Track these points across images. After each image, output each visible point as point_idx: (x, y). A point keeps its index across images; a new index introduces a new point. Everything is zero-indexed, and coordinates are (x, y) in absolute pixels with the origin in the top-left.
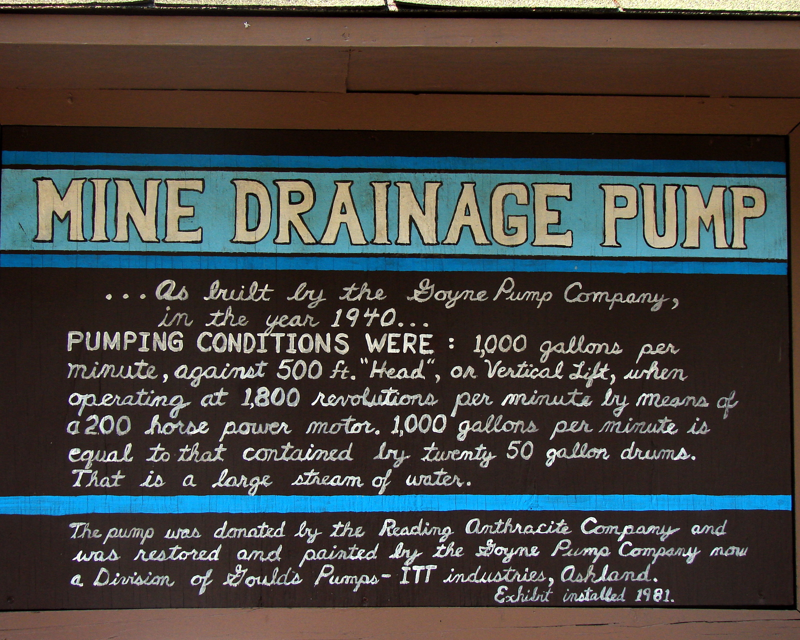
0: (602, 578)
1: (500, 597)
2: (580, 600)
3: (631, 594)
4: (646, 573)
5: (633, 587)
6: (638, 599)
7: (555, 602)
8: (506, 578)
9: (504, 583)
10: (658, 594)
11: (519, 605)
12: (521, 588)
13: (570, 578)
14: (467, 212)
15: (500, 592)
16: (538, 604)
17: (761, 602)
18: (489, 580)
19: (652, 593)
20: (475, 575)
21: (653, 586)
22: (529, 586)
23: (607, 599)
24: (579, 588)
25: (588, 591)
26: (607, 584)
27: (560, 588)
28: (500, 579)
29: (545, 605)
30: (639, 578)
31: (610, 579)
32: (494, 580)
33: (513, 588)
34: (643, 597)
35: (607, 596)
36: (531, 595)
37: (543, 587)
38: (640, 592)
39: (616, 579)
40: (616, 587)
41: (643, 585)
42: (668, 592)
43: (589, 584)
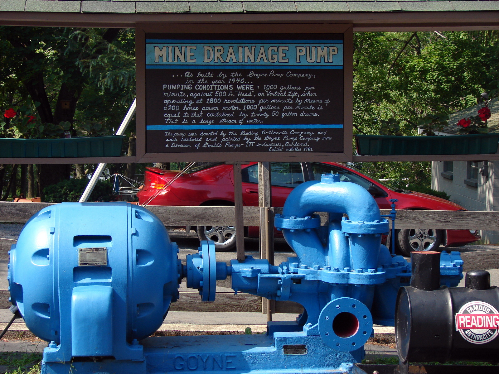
0: (295, 145)
1: (270, 150)
2: (290, 150)
3: (303, 149)
4: (306, 144)
5: (303, 147)
6: (304, 150)
7: (284, 151)
8: (272, 145)
9: (271, 146)
10: (309, 149)
11: (275, 152)
12: (275, 147)
13: (287, 145)
14: (262, 54)
15: (270, 148)
16: (280, 151)
17: (335, 151)
18: (268, 146)
19: (308, 149)
20: (264, 144)
21: (308, 147)
22: (277, 147)
23: (297, 150)
24: (290, 148)
25: (292, 148)
26: (297, 147)
27: (285, 147)
28: (270, 145)
29: (281, 152)
30: (305, 145)
31: (297, 145)
32: (269, 145)
33: (273, 147)
34: (306, 150)
35: (297, 149)
36: (278, 149)
37: (281, 147)
38: (305, 148)
39: (299, 145)
40: (299, 147)
41: (305, 147)
42: (312, 148)
43: (292, 146)
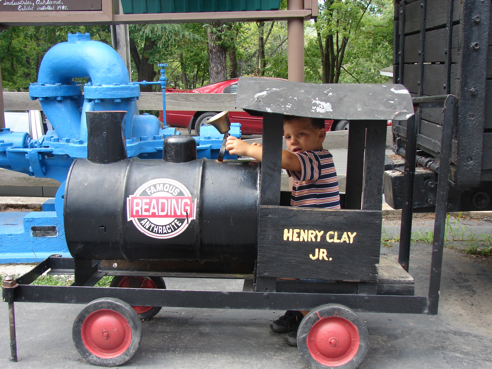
2: (42, 9)
4: (60, 1)
5: (56, 6)
6: (58, 9)
7: (35, 10)
8: (21, 3)
10: (63, 7)
11: (25, 11)
13: (39, 3)
15: (19, 7)
17: (93, 9)
20: (12, 2)
22: (27, 6)
24: (41, 6)
26: (49, 5)
27: (36, 6)
29: (32, 11)
32: (18, 4)
33: (23, 6)
35: (49, 8)
37: (31, 6)
40: (52, 5)
41: (59, 5)
42: (66, 7)
43: (44, 5)
